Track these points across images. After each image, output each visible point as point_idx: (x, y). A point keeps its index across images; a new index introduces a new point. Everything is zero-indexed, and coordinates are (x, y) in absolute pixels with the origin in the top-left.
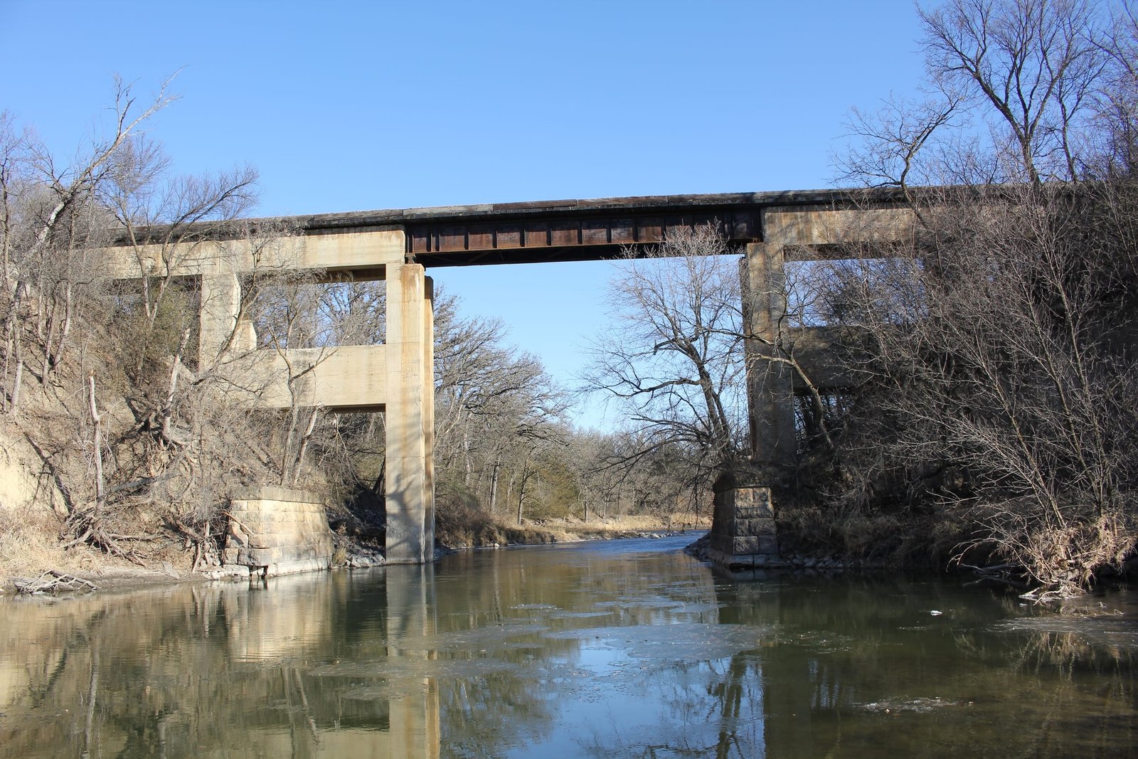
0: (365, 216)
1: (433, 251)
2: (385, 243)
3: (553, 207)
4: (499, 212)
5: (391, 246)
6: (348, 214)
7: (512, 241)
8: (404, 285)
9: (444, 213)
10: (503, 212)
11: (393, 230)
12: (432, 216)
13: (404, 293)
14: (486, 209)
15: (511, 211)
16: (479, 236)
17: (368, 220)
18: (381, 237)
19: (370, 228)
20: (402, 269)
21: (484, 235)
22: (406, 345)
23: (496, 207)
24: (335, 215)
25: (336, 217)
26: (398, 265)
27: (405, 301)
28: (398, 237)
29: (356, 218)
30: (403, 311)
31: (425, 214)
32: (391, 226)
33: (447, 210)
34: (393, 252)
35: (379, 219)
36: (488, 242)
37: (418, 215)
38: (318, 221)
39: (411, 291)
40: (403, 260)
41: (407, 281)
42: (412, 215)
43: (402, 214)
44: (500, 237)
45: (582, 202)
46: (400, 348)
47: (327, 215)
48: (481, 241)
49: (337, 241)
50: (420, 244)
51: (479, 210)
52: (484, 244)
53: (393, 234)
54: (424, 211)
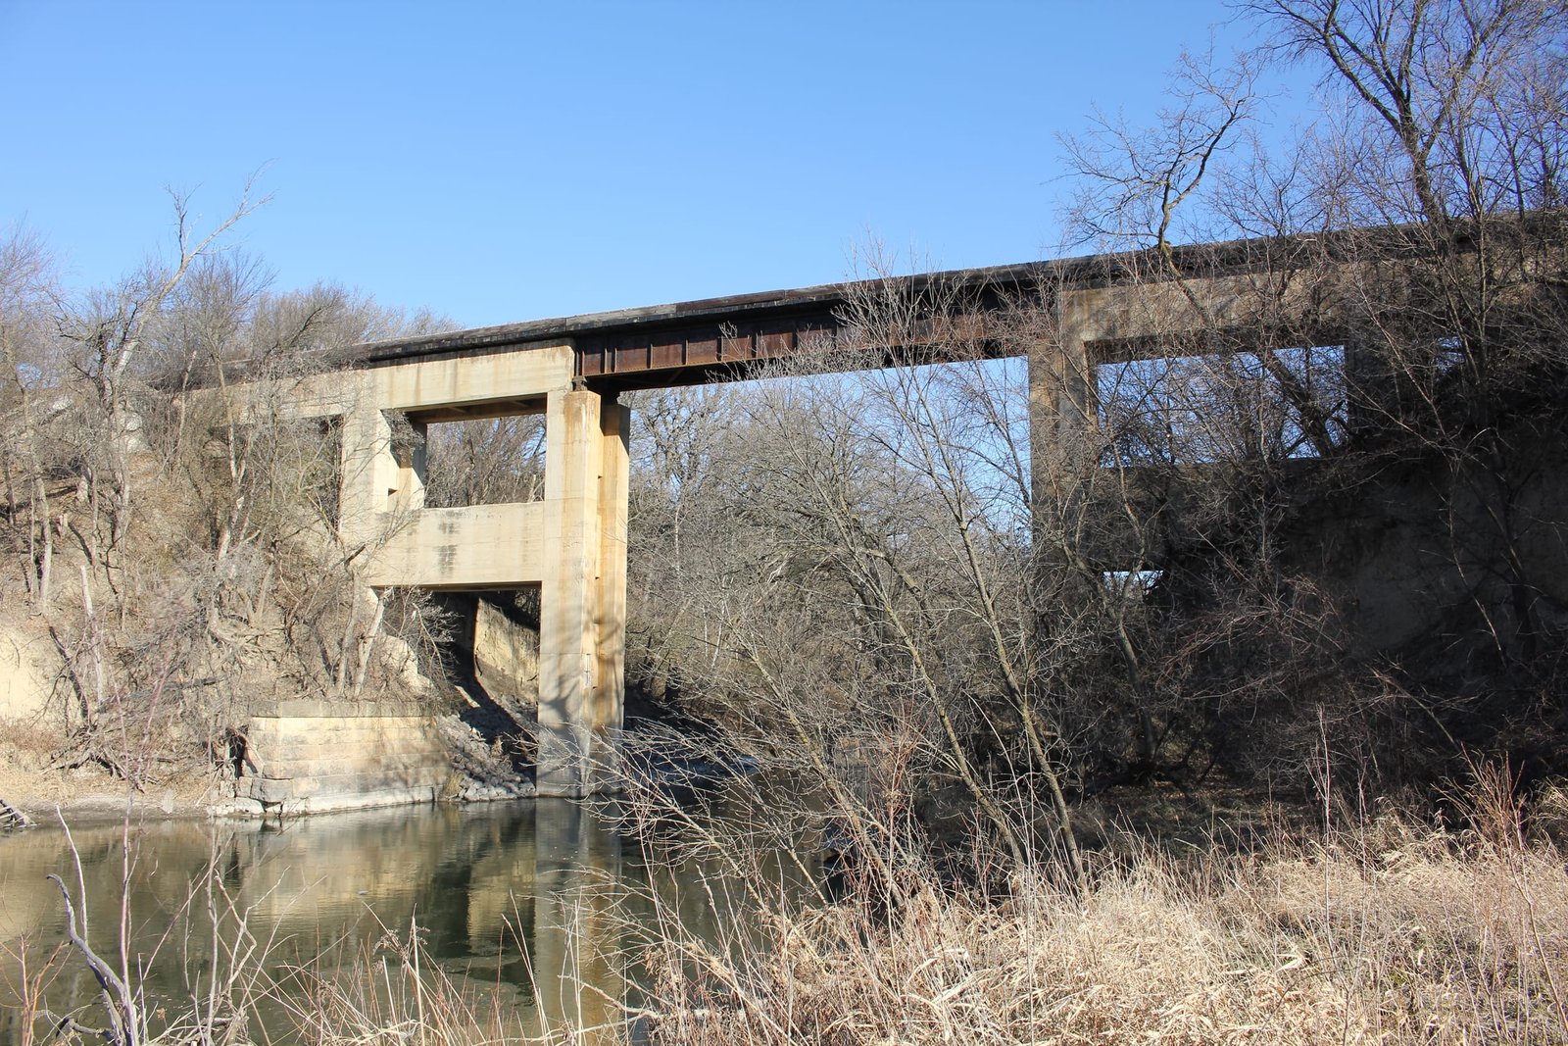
0: (521, 329)
1: (607, 371)
2: (549, 363)
3: (752, 303)
4: (684, 314)
5: (555, 368)
6: (502, 327)
7: (707, 353)
8: (567, 422)
9: (615, 320)
10: (689, 313)
11: (558, 345)
12: (600, 325)
13: (567, 432)
14: (667, 311)
15: (700, 312)
16: (664, 348)
17: (525, 335)
18: (544, 356)
19: (530, 345)
20: (567, 399)
21: (672, 347)
22: (570, 501)
23: (680, 307)
24: (487, 330)
25: (489, 333)
26: (562, 394)
27: (570, 441)
28: (564, 354)
29: (511, 332)
30: (566, 456)
31: (592, 323)
32: (556, 341)
33: (619, 316)
34: (557, 376)
35: (538, 333)
36: (676, 356)
37: (583, 325)
38: (467, 339)
39: (577, 429)
40: (570, 386)
41: (572, 415)
42: (577, 325)
43: (563, 325)
44: (690, 347)
45: (791, 293)
46: (561, 506)
47: (478, 330)
48: (667, 356)
49: (492, 364)
50: (592, 365)
51: (659, 313)
52: (671, 358)
53: (557, 351)
54: (592, 319)
